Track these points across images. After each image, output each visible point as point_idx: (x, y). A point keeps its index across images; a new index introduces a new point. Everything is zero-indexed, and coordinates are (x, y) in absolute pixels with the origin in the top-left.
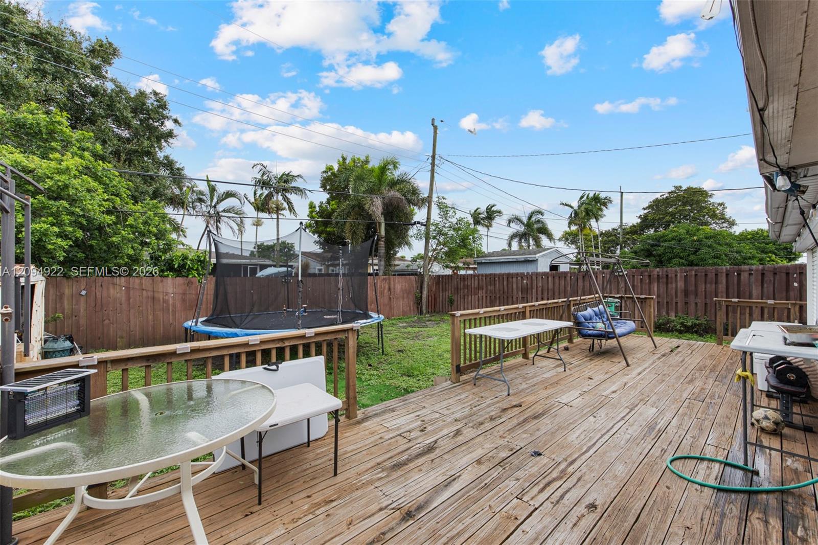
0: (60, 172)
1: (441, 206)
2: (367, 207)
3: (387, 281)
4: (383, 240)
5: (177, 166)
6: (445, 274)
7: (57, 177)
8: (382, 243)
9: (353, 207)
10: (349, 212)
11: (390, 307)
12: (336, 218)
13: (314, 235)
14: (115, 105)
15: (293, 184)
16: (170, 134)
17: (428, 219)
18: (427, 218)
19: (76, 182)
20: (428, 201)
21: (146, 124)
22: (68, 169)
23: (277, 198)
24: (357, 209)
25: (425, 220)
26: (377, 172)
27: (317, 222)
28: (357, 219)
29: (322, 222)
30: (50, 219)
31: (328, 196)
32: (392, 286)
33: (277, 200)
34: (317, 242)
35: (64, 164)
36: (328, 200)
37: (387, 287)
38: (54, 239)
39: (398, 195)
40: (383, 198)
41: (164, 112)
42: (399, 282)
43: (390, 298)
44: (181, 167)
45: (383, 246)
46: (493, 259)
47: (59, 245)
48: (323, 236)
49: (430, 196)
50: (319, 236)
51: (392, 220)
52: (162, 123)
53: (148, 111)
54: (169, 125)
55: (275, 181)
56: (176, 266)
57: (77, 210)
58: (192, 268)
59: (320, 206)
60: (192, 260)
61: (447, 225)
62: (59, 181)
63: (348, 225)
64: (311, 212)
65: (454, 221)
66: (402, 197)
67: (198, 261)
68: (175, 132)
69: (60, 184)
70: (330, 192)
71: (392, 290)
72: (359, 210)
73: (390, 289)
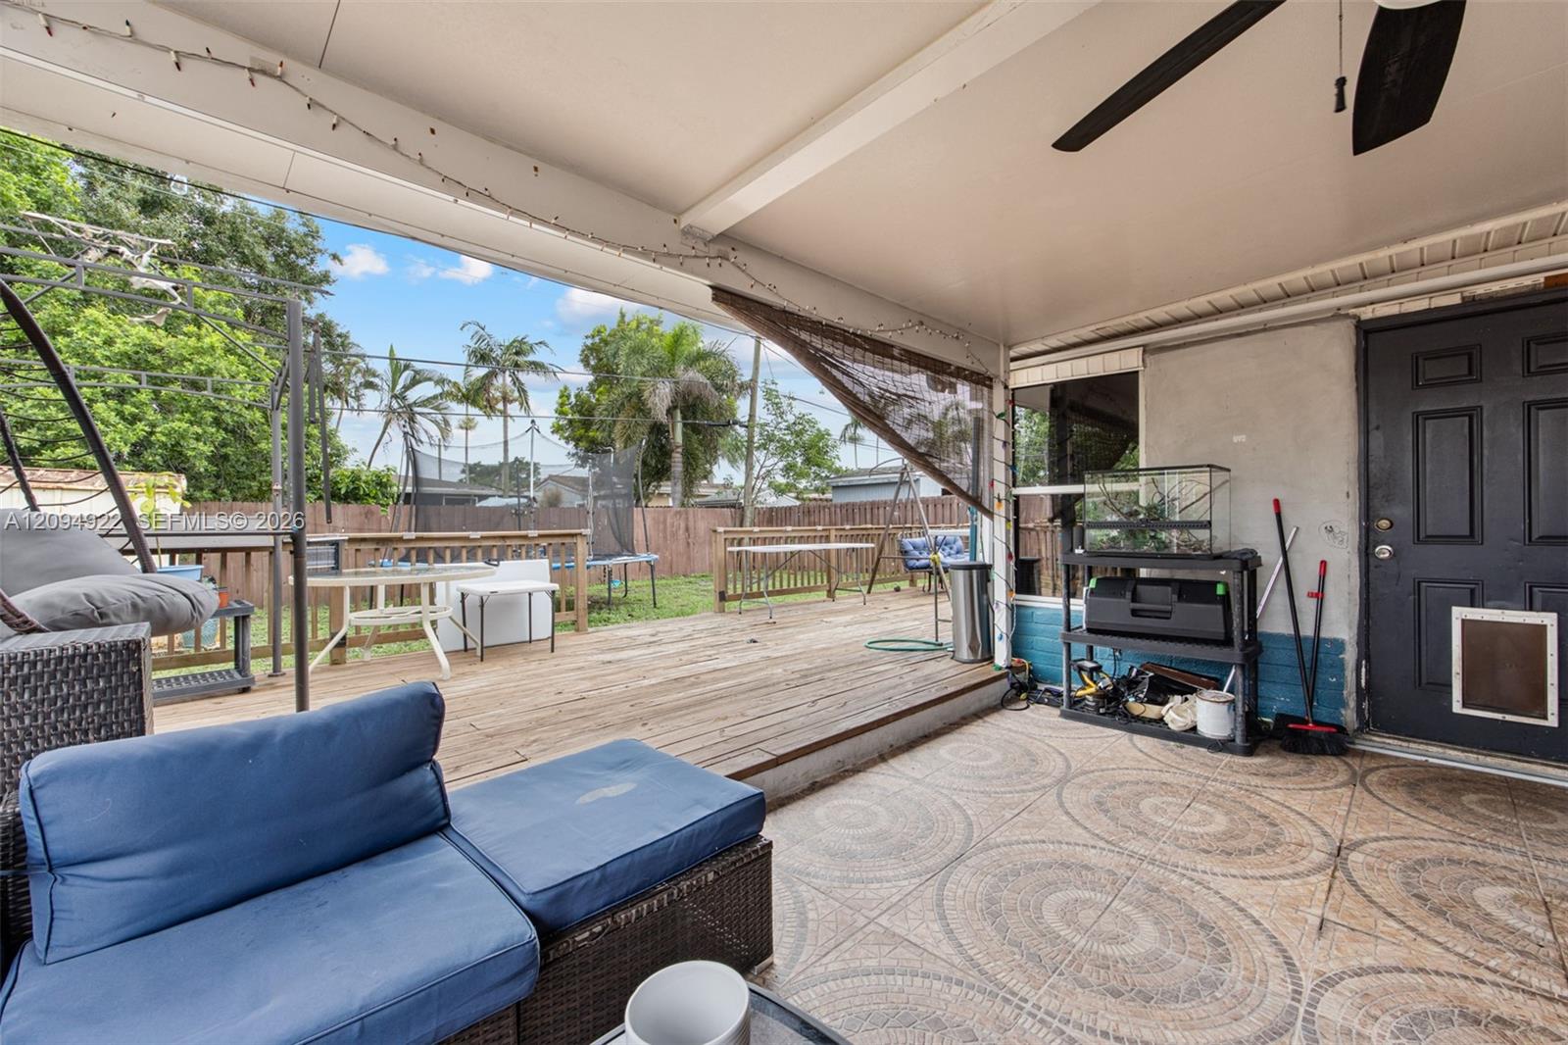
0: (201, 352)
1: (770, 395)
2: (646, 394)
3: (684, 516)
4: (680, 450)
5: (339, 330)
6: (781, 505)
7: (198, 359)
8: (679, 455)
9: (629, 397)
10: (623, 404)
11: (689, 558)
12: (601, 414)
13: (567, 443)
14: (241, 237)
15: (531, 358)
16: (325, 278)
17: (752, 416)
18: (750, 416)
19: (222, 365)
20: (750, 387)
21: (285, 261)
22: (212, 347)
23: (504, 380)
24: (634, 400)
25: (747, 418)
26: (668, 340)
27: (571, 422)
28: (634, 417)
29: (580, 421)
30: (187, 415)
31: (591, 378)
32: (691, 524)
33: (504, 385)
34: (573, 455)
35: (207, 341)
36: (591, 384)
37: (683, 525)
38: (193, 443)
39: (702, 378)
40: (676, 383)
41: (315, 242)
42: (702, 517)
43: (688, 544)
44: (344, 331)
45: (681, 460)
46: (855, 480)
47: (199, 452)
48: (583, 444)
49: (754, 380)
50: (576, 446)
51: (695, 418)
52: (312, 261)
53: (290, 242)
54: (323, 264)
55: (499, 352)
56: (343, 491)
57: (223, 403)
58: (368, 495)
59: (576, 396)
60: (366, 482)
61: (781, 426)
62: (201, 364)
63: (618, 427)
64: (562, 405)
65: (791, 418)
66: (706, 381)
67: (378, 484)
68: (332, 276)
69: (203, 368)
70: (595, 370)
71: (692, 531)
72: (636, 402)
73: (687, 529)
